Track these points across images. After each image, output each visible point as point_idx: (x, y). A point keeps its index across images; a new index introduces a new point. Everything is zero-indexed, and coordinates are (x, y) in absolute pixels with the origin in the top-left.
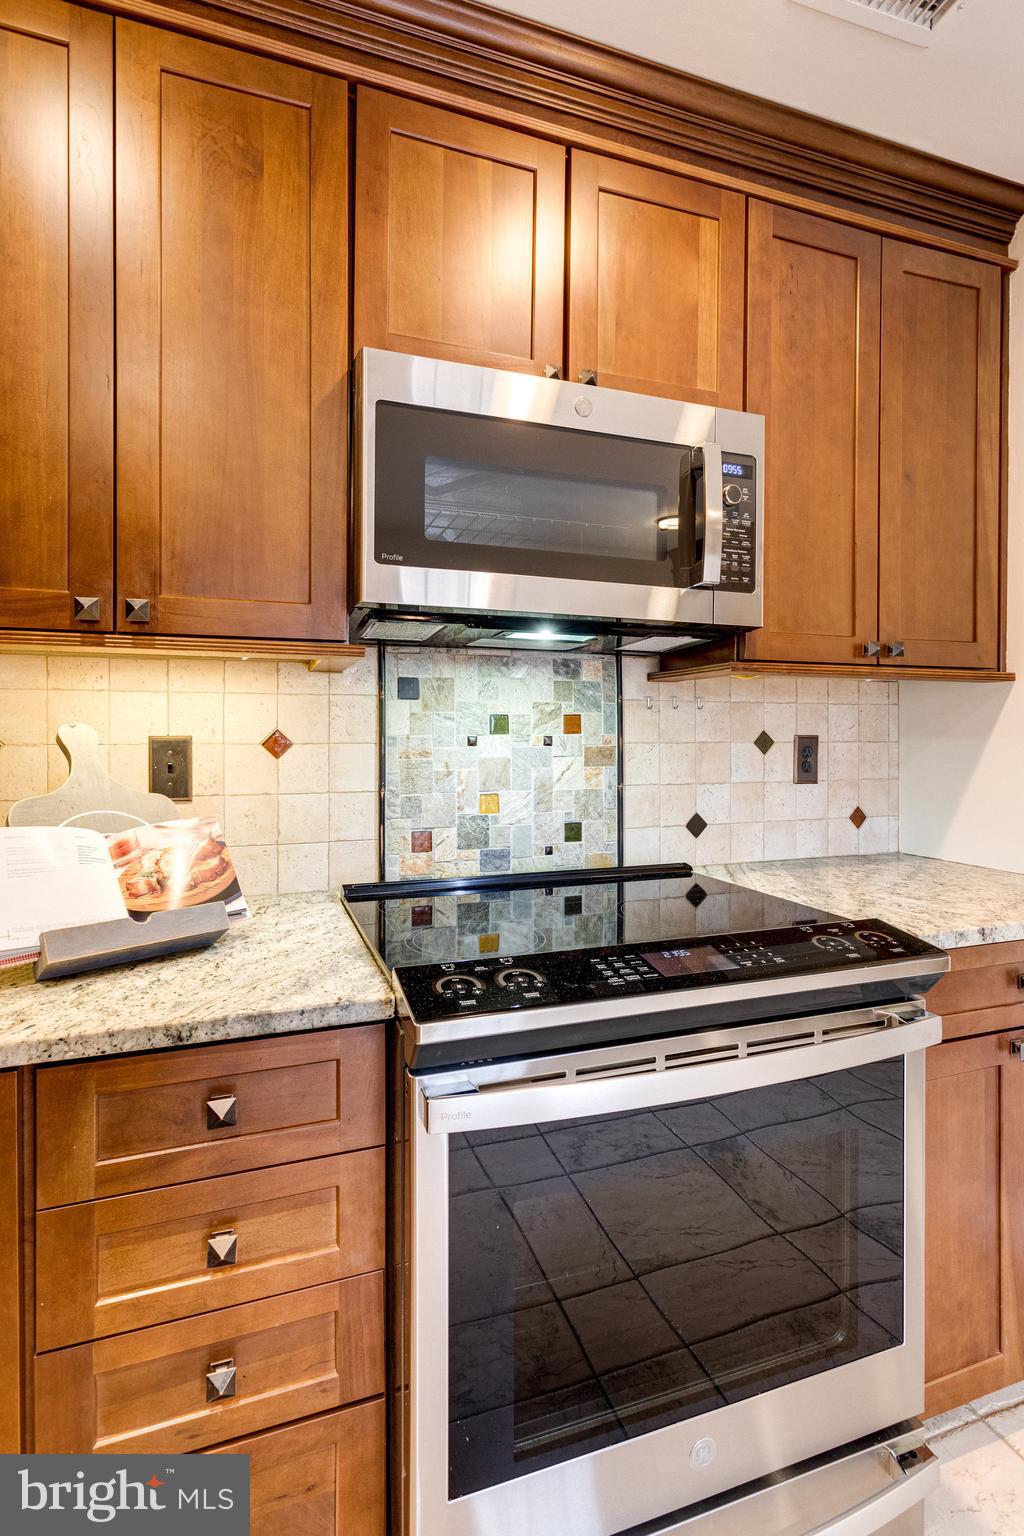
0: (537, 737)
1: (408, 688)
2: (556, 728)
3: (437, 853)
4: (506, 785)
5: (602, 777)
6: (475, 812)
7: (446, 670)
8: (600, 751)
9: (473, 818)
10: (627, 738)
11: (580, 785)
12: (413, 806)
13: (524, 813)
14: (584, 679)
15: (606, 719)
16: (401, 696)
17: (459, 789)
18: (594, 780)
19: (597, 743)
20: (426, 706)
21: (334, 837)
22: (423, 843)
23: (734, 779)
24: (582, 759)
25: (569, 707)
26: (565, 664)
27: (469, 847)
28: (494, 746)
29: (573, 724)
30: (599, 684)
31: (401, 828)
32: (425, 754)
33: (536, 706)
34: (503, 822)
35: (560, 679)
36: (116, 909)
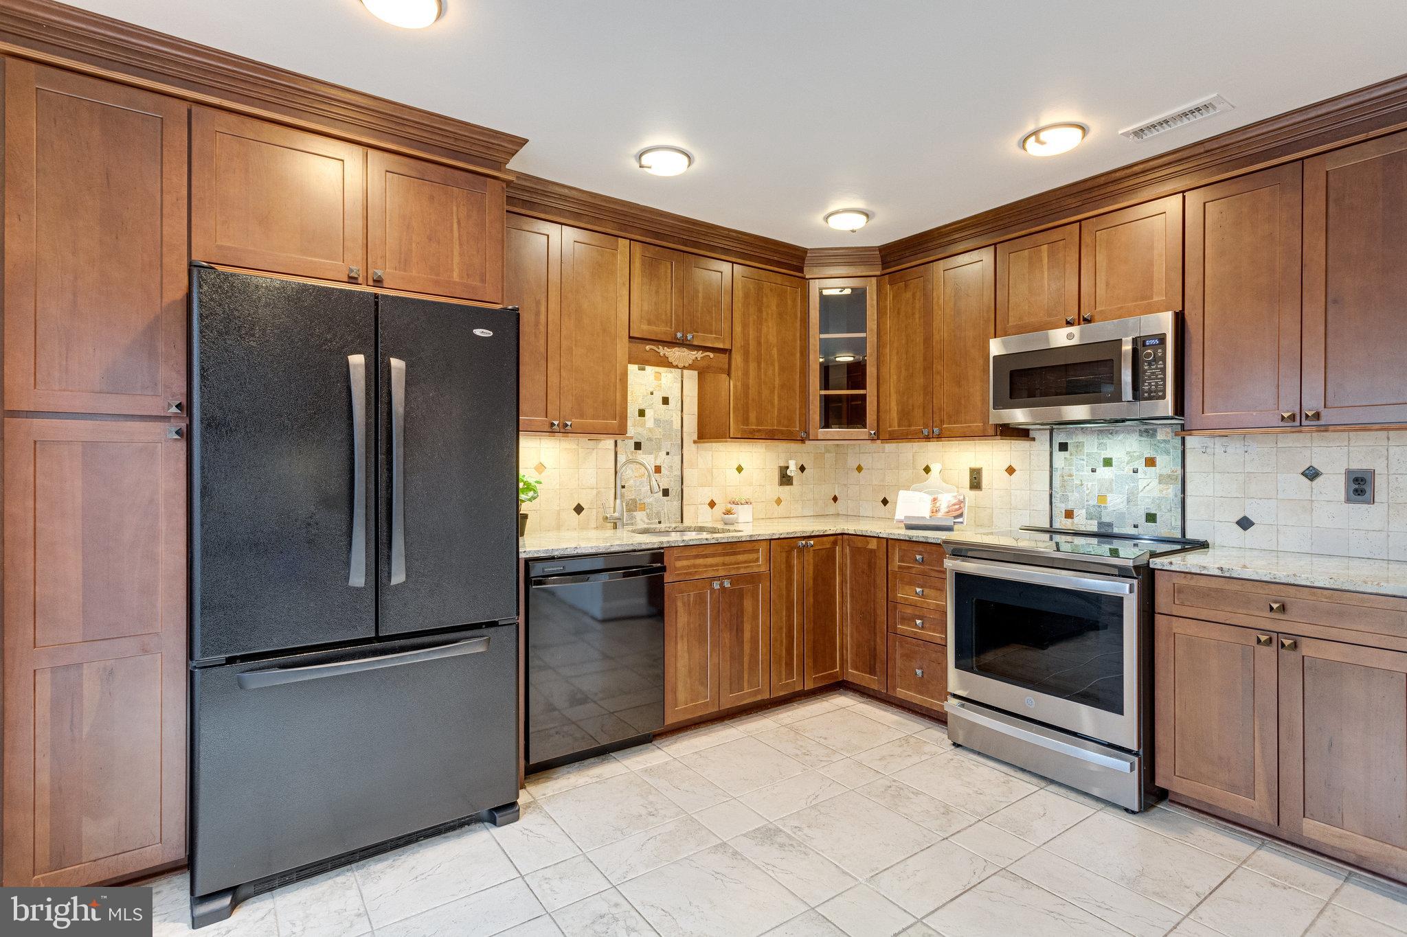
0: (1128, 470)
1: (1063, 447)
2: (1140, 465)
3: (1076, 520)
4: (1111, 491)
5: (1170, 490)
6: (1095, 503)
7: (1081, 438)
8: (1169, 476)
9: (1094, 506)
10: (1188, 469)
11: (1156, 494)
12: (1065, 499)
13: (1121, 506)
14: (1158, 438)
15: (1174, 459)
16: (1061, 450)
17: (1087, 492)
18: (1164, 492)
19: (1167, 471)
20: (1071, 454)
21: (1032, 509)
22: (1069, 514)
23: (1280, 497)
24: (1157, 480)
25: (1148, 453)
26: (1147, 431)
27: (1091, 519)
28: (1104, 472)
29: (1151, 462)
30: (1169, 441)
31: (1060, 508)
32: (1071, 475)
33: (1128, 453)
34: (1110, 509)
35: (1143, 439)
36: (927, 514)
